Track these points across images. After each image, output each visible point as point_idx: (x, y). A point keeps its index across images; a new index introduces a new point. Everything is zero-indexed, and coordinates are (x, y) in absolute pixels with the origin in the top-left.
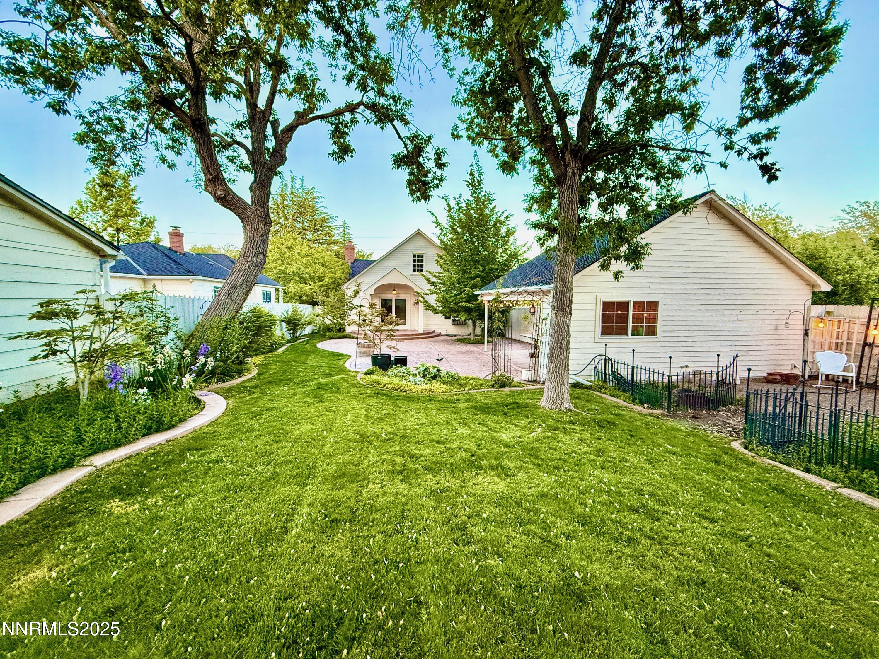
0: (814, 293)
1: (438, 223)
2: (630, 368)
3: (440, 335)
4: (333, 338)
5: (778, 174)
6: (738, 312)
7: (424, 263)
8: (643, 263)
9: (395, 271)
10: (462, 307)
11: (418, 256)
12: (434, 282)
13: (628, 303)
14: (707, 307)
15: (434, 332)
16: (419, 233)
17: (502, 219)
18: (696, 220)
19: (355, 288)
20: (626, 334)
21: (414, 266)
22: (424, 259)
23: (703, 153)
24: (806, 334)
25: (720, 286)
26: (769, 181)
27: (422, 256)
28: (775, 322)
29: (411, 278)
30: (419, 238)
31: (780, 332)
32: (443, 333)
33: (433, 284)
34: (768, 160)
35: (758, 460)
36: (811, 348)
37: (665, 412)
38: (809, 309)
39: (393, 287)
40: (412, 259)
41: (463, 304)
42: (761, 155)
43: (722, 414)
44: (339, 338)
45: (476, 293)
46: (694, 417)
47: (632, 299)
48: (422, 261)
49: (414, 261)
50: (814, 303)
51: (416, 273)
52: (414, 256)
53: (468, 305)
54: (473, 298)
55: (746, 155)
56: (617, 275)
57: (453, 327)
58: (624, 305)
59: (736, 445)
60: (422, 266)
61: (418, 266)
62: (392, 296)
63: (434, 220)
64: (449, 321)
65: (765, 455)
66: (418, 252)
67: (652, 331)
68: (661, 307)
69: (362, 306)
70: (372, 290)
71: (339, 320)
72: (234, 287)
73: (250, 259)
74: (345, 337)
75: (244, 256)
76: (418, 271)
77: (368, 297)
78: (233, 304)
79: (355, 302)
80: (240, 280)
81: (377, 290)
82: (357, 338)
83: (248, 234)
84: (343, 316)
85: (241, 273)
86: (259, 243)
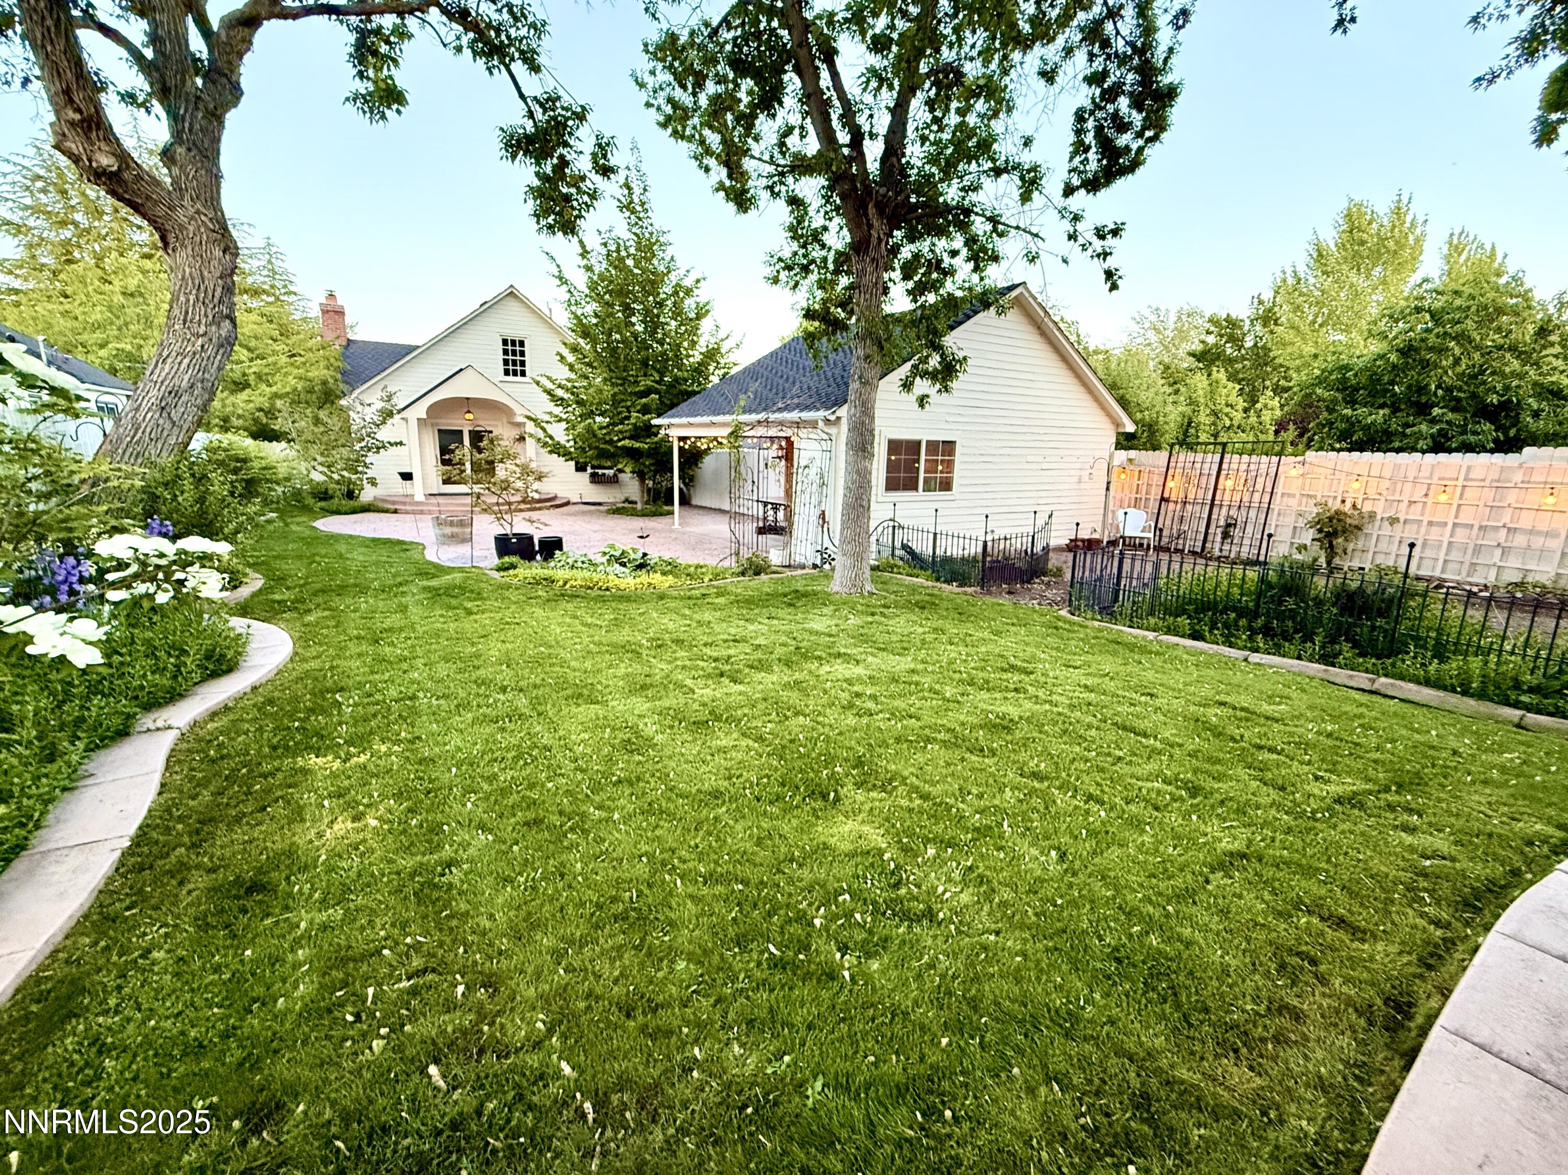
0: (1118, 434)
1: (562, 280)
2: (931, 536)
3: (567, 504)
4: (338, 512)
5: (1119, 282)
6: (1040, 459)
7: (527, 358)
8: (954, 385)
9: (470, 370)
10: (624, 447)
11: (513, 343)
12: (562, 399)
13: (919, 443)
14: (1009, 451)
15: (555, 498)
16: (511, 294)
17: (688, 282)
18: (1008, 325)
19: (380, 405)
20: (916, 489)
21: (506, 362)
22: (526, 349)
23: (1037, 235)
24: (1108, 489)
25: (1026, 422)
26: (1111, 290)
27: (522, 344)
28: (1077, 473)
29: (505, 386)
30: (512, 304)
31: (1083, 486)
32: (573, 500)
33: (560, 401)
34: (1111, 263)
35: (1089, 623)
36: (1111, 507)
37: (978, 589)
38: (1111, 456)
39: (466, 404)
40: (501, 347)
41: (626, 443)
42: (1105, 255)
43: (1037, 586)
44: (354, 512)
45: (655, 422)
46: (1010, 593)
47: (924, 437)
48: (522, 354)
49: (505, 352)
50: (1119, 446)
51: (511, 378)
52: (505, 342)
53: (637, 445)
54: (648, 430)
55: (1090, 252)
56: (922, 401)
57: (593, 486)
58: (915, 446)
59: (1064, 613)
60: (523, 363)
61: (514, 363)
62: (464, 423)
63: (556, 271)
64: (585, 477)
65: (1093, 619)
66: (513, 333)
67: (946, 485)
68: (959, 449)
69: (401, 443)
70: (420, 411)
71: (345, 473)
72: (175, 393)
73: (202, 330)
74: (367, 509)
75: (185, 322)
76: (515, 373)
77: (414, 424)
78: (176, 431)
79: (384, 434)
80: (186, 377)
81: (432, 409)
82: (395, 512)
83: (187, 270)
84: (356, 464)
85: (186, 361)
86: (218, 294)
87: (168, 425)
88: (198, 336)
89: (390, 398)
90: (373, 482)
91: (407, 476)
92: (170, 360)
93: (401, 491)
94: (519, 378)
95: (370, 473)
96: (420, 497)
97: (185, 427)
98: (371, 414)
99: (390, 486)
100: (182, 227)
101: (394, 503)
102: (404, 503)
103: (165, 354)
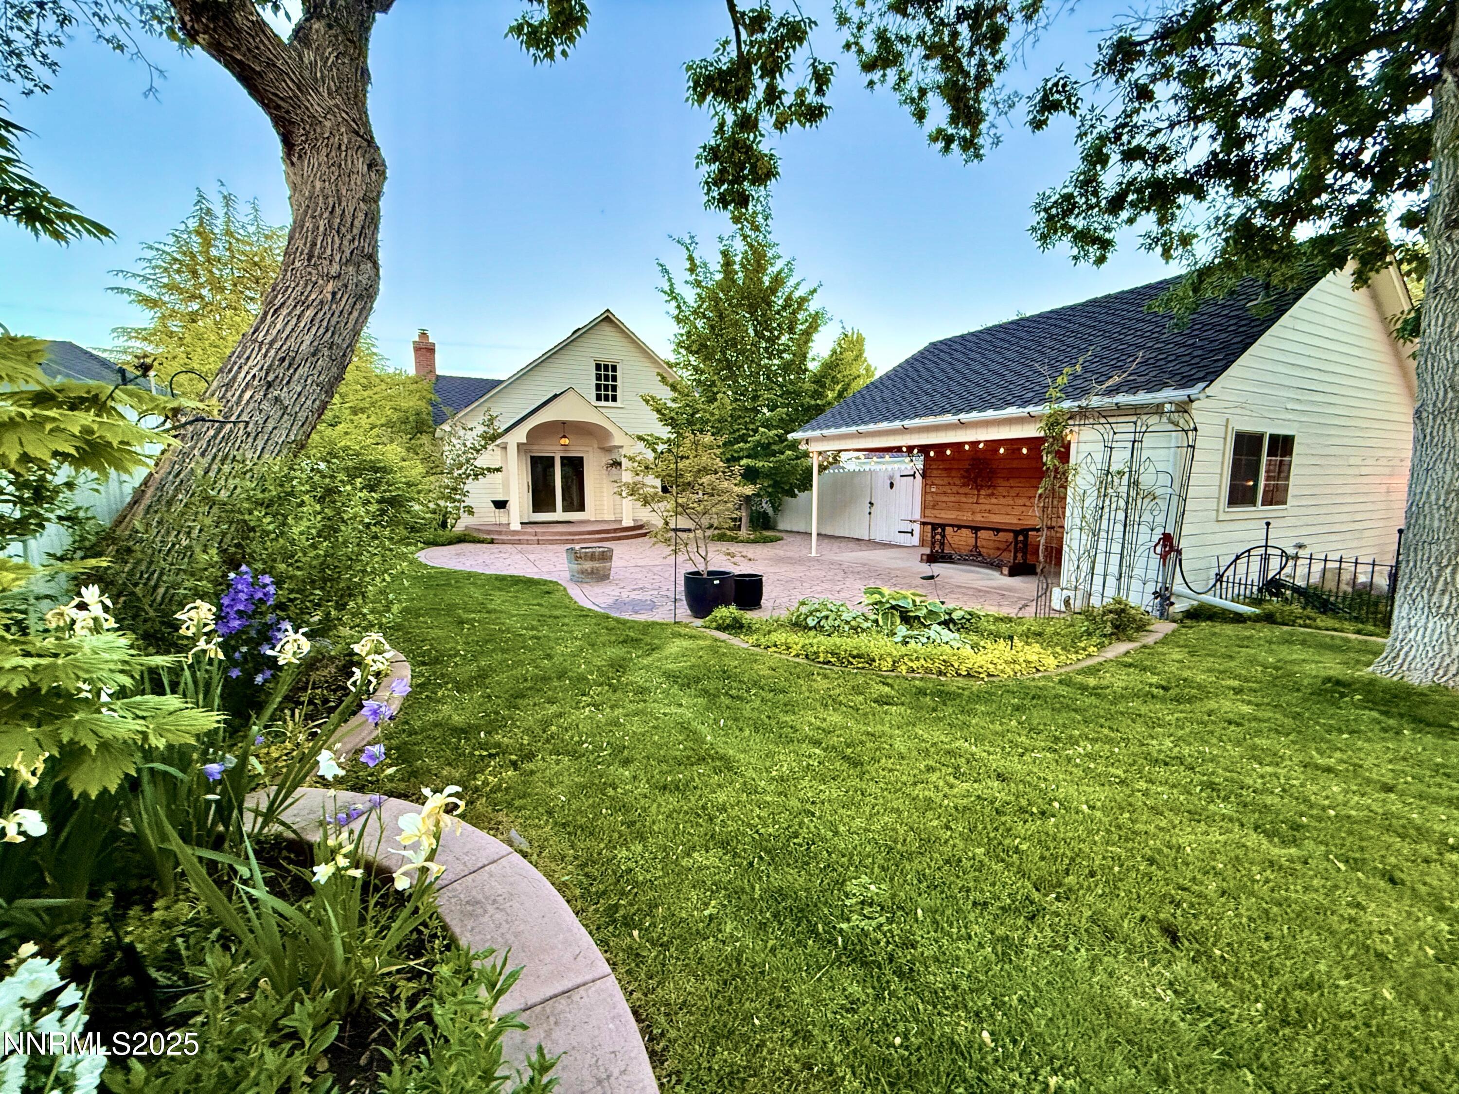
7: (618, 383)
9: (571, 392)
11: (606, 367)
13: (1259, 437)
14: (1335, 450)
16: (607, 319)
19: (480, 429)
20: (1255, 503)
21: (598, 387)
22: (619, 374)
27: (614, 368)
29: (601, 410)
30: (607, 329)
39: (562, 428)
40: (594, 372)
44: (448, 543)
45: (793, 436)
47: (1268, 429)
48: (614, 378)
49: (598, 378)
51: (603, 403)
52: (598, 367)
60: (614, 388)
61: (606, 388)
62: (555, 449)
66: (607, 358)
68: (1295, 447)
69: (498, 470)
70: (520, 435)
71: (442, 503)
72: (289, 361)
73: (335, 269)
74: (461, 539)
75: (310, 257)
76: (606, 399)
77: (513, 450)
78: (286, 421)
79: (483, 461)
80: (308, 339)
81: (531, 434)
82: (492, 542)
83: (318, 184)
84: (454, 492)
85: (309, 313)
86: (358, 223)
87: (276, 413)
88: (329, 278)
89: (492, 420)
90: (470, 511)
91: (500, 505)
92: (284, 312)
93: (492, 520)
94: (610, 404)
95: (468, 502)
96: (516, 526)
97: (302, 416)
98: (472, 438)
99: (487, 515)
100: (315, 122)
101: (489, 532)
102: (500, 533)
103: (278, 303)
